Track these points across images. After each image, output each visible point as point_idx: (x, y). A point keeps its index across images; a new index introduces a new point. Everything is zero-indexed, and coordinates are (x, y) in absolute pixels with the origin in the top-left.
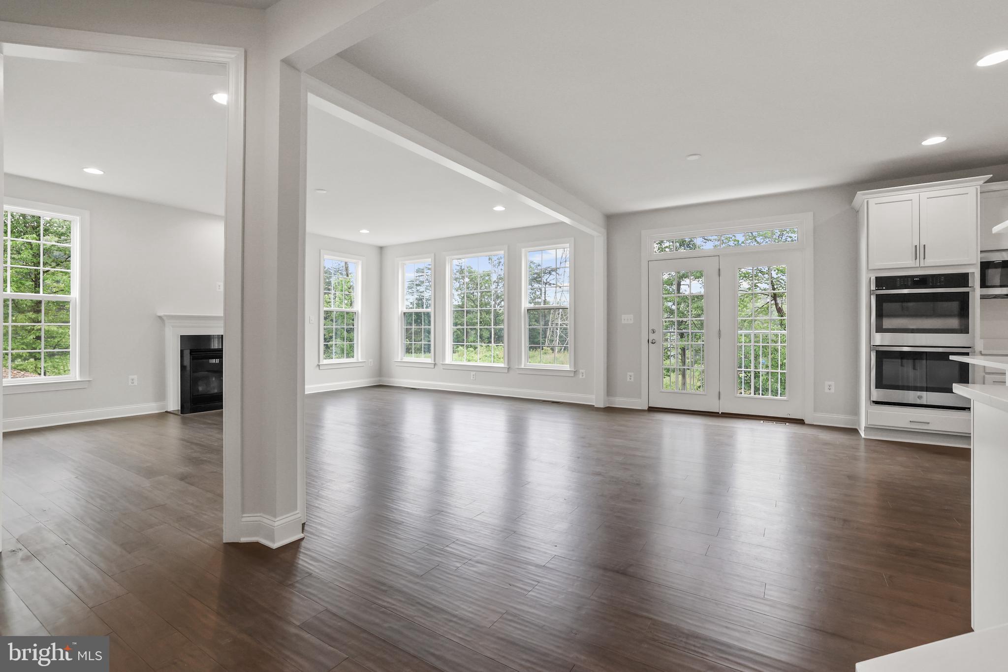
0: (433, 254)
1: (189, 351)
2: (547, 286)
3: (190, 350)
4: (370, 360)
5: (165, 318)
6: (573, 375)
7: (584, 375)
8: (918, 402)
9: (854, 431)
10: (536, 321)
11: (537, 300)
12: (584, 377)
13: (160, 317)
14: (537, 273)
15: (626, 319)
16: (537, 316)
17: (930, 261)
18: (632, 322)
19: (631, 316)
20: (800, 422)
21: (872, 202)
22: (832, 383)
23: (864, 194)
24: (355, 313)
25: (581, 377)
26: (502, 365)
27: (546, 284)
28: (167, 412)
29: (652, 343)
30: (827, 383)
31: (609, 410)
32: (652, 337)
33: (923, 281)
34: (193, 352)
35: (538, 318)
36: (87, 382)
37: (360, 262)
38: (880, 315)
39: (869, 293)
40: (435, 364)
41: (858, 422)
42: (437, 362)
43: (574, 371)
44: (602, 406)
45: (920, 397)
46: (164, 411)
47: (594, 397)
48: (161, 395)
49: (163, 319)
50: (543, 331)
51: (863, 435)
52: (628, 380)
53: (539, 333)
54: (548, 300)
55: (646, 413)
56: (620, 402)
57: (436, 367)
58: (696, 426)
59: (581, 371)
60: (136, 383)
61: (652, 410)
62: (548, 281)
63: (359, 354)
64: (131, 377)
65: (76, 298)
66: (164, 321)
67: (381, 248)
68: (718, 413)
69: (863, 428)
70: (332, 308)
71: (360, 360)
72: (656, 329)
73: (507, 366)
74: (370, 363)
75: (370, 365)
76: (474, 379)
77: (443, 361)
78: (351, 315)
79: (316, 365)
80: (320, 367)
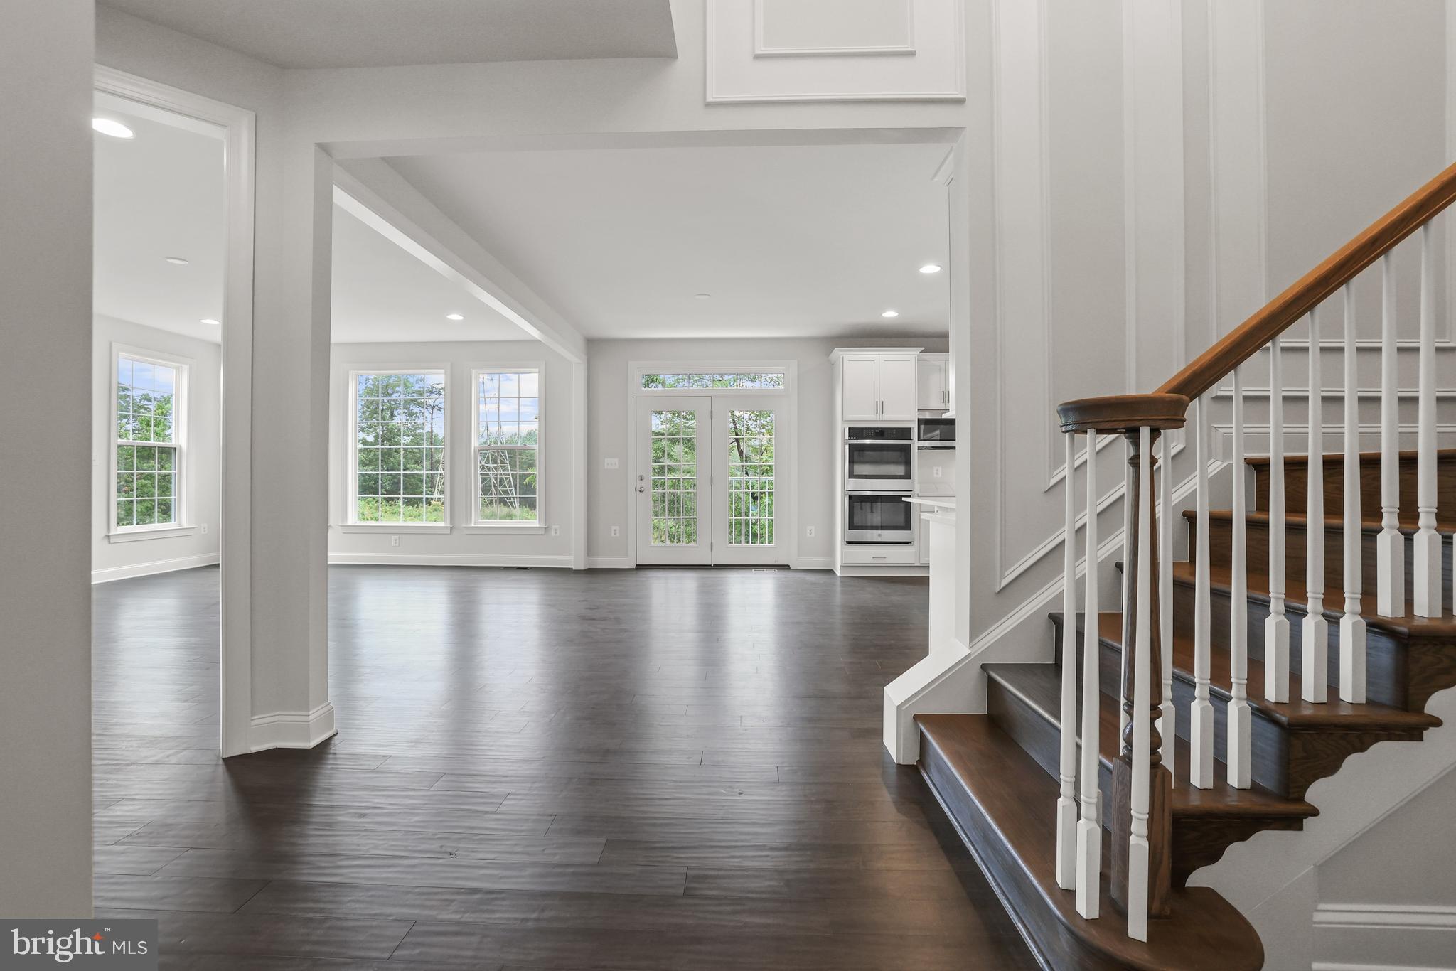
2: (435, 411)
4: (202, 525)
6: (543, 533)
7: (558, 532)
8: (879, 540)
9: (831, 572)
10: (416, 462)
11: (418, 431)
12: (558, 534)
14: (419, 391)
15: (609, 463)
16: (418, 455)
17: (887, 416)
18: (617, 467)
19: (616, 460)
20: (785, 567)
21: (846, 358)
22: (813, 528)
23: (841, 351)
24: (175, 448)
25: (553, 534)
26: (442, 524)
27: (433, 407)
29: (640, 491)
30: (809, 528)
31: (591, 572)
32: (640, 484)
33: (881, 433)
35: (420, 457)
37: (186, 367)
38: (852, 462)
39: (843, 443)
41: (834, 563)
43: (545, 528)
44: (582, 568)
45: (879, 535)
47: (572, 558)
50: (428, 477)
51: (838, 573)
52: (613, 535)
53: (422, 481)
54: (436, 432)
55: (634, 572)
56: (603, 562)
58: (690, 581)
59: (554, 527)
61: (640, 568)
62: (437, 403)
63: (183, 516)
68: (711, 565)
69: (838, 568)
70: (131, 441)
71: (185, 525)
72: (644, 475)
73: (449, 525)
74: (203, 530)
75: (203, 533)
76: (397, 545)
77: (343, 522)
78: (167, 453)
79: (104, 535)
80: (111, 540)
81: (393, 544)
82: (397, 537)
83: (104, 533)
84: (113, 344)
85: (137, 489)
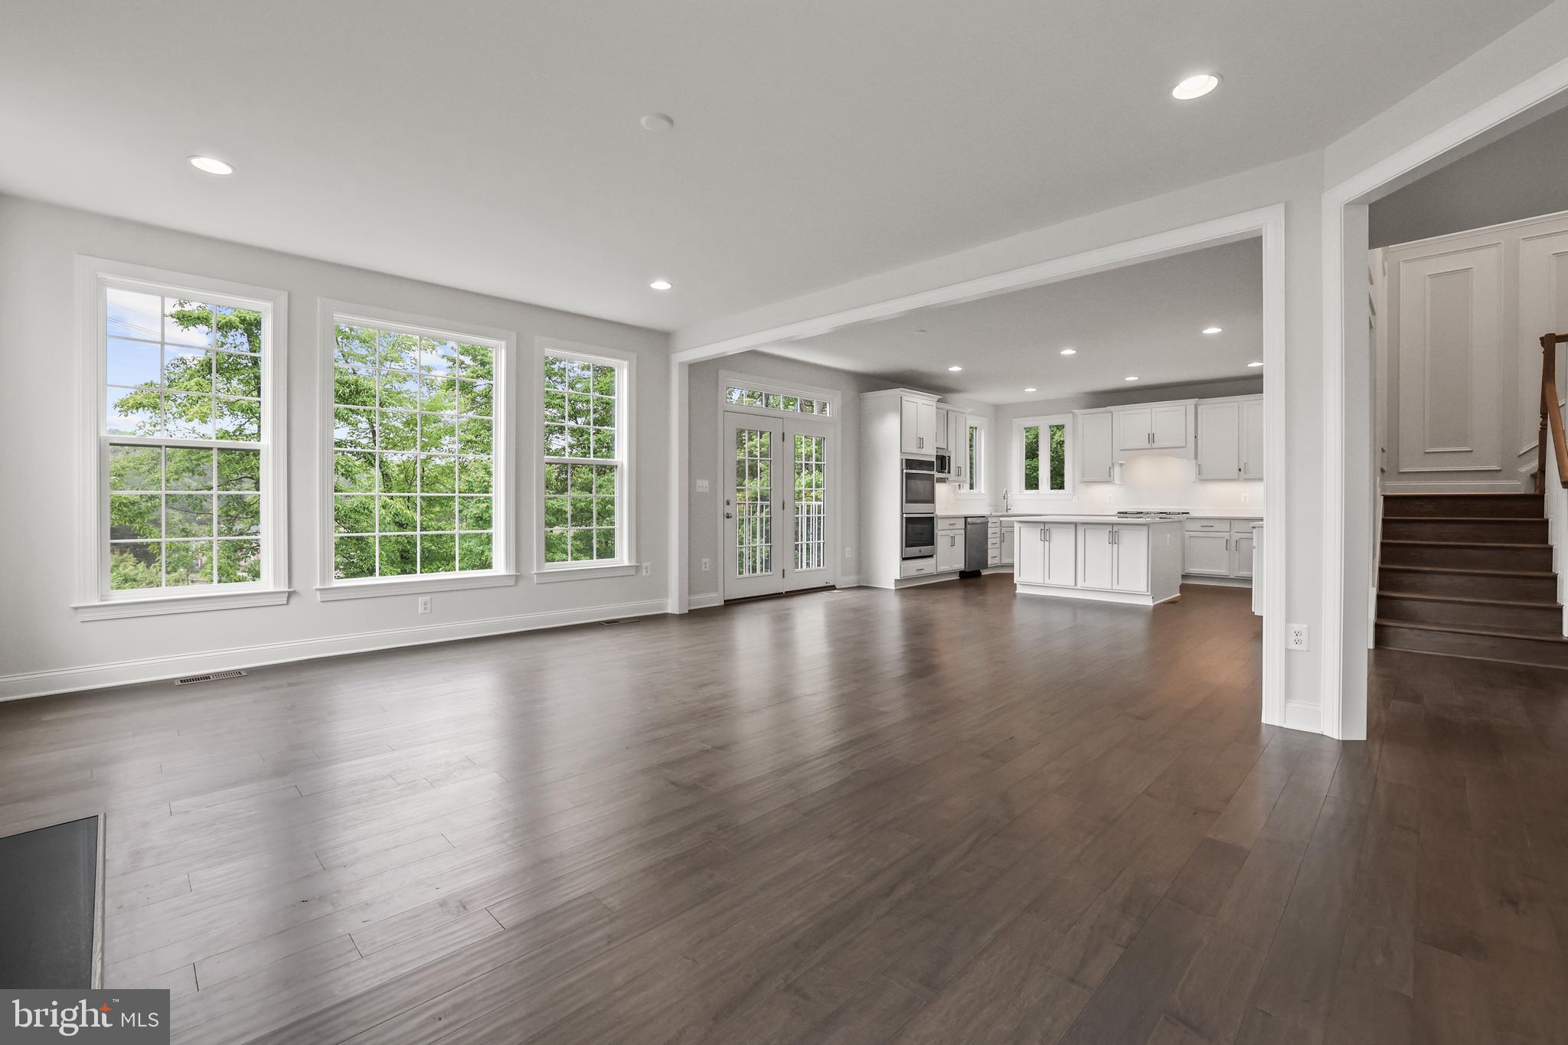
6: (634, 573)
7: (649, 569)
8: (919, 554)
12: (649, 573)
18: (707, 490)
19: (707, 482)
20: (832, 588)
21: (904, 399)
22: (849, 549)
25: (644, 573)
29: (728, 518)
31: (693, 614)
32: (727, 509)
33: (921, 464)
39: (901, 472)
40: (291, 594)
42: (297, 586)
43: (637, 566)
45: (920, 551)
47: (670, 601)
51: (891, 587)
52: (703, 569)
55: (723, 609)
61: (731, 604)
68: (782, 593)
69: (891, 581)
72: (731, 500)
76: (428, 611)
82: (427, 598)
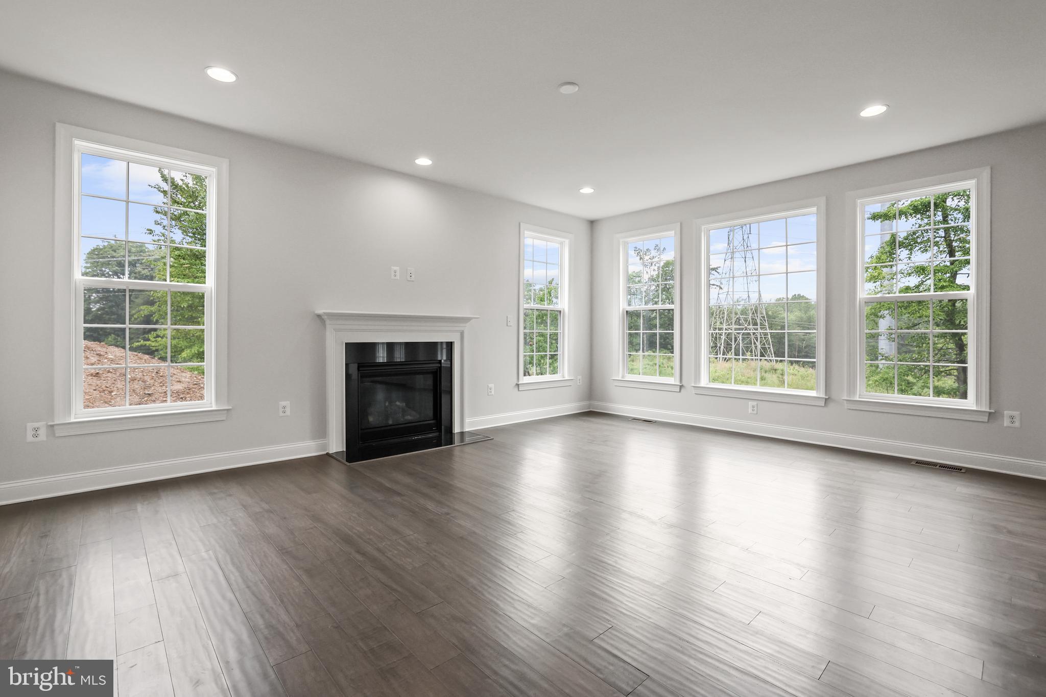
0: (679, 224)
1: (356, 365)
3: (358, 364)
4: (577, 377)
5: (325, 317)
6: (985, 420)
13: (319, 316)
24: (560, 311)
26: (813, 393)
28: (328, 454)
34: (363, 366)
36: (226, 412)
37: (567, 241)
40: (681, 387)
42: (684, 383)
46: (325, 453)
48: (321, 431)
49: (323, 319)
57: (682, 390)
59: (1009, 413)
60: (288, 412)
63: (565, 369)
64: (283, 403)
65: (211, 288)
66: (325, 321)
67: (592, 223)
70: (532, 305)
71: (567, 378)
73: (822, 395)
74: (578, 381)
75: (579, 384)
76: (755, 412)
77: (695, 382)
78: (556, 316)
79: (515, 384)
80: (520, 388)
81: (750, 411)
82: (755, 403)
83: (516, 382)
84: (521, 224)
85: (536, 343)
